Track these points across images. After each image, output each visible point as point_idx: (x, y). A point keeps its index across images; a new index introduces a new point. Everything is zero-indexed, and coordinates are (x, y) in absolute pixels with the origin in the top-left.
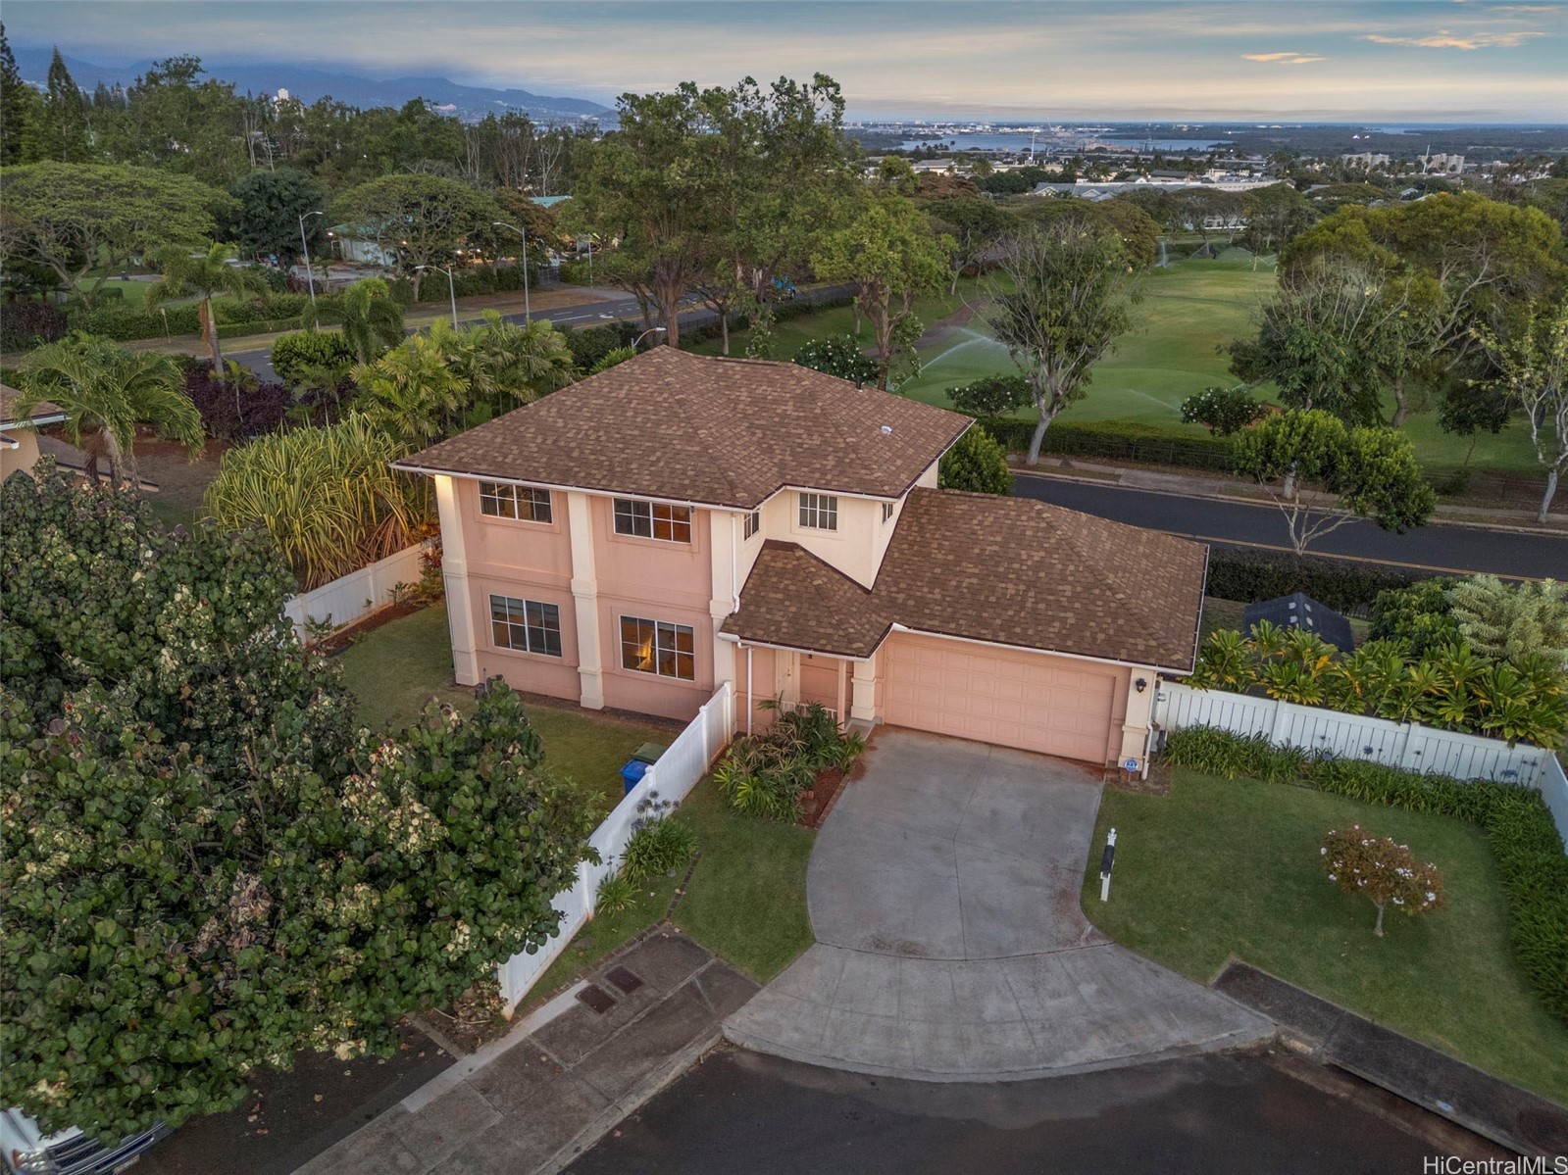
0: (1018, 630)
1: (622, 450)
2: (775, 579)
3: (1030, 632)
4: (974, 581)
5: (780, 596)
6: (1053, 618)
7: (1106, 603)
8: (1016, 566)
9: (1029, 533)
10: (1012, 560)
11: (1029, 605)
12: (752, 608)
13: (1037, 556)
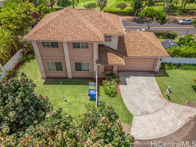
0: (142, 54)
1: (72, 32)
2: (102, 52)
3: (145, 54)
4: (132, 46)
5: (104, 55)
6: (147, 51)
7: (154, 47)
8: (138, 43)
9: (138, 36)
10: (137, 42)
11: (143, 49)
12: (100, 58)
13: (141, 40)
